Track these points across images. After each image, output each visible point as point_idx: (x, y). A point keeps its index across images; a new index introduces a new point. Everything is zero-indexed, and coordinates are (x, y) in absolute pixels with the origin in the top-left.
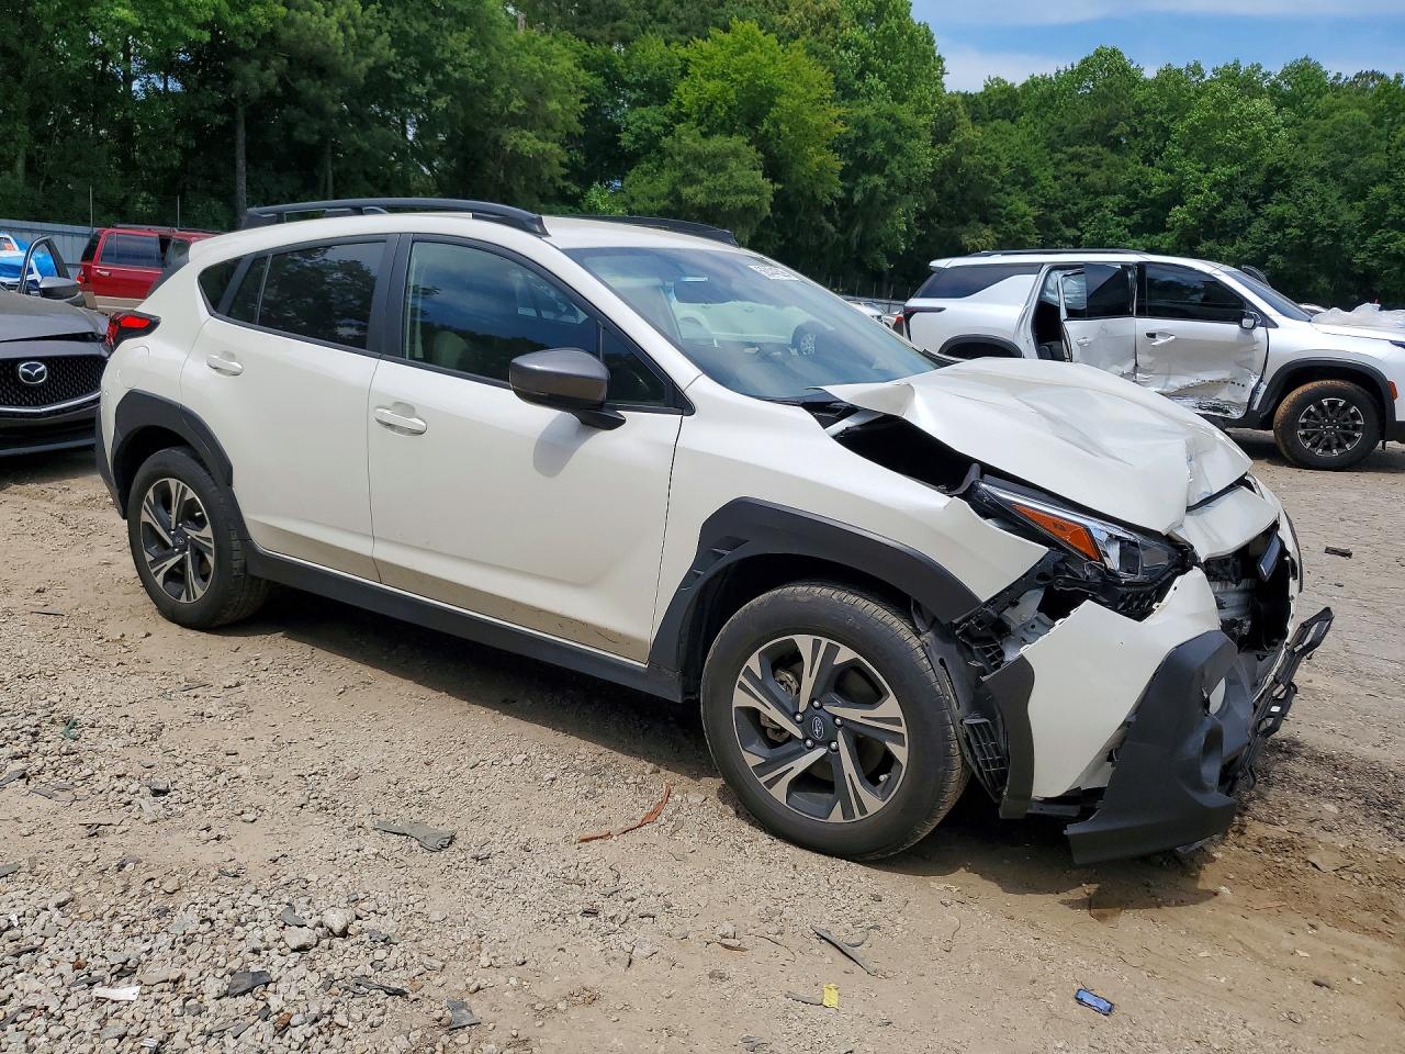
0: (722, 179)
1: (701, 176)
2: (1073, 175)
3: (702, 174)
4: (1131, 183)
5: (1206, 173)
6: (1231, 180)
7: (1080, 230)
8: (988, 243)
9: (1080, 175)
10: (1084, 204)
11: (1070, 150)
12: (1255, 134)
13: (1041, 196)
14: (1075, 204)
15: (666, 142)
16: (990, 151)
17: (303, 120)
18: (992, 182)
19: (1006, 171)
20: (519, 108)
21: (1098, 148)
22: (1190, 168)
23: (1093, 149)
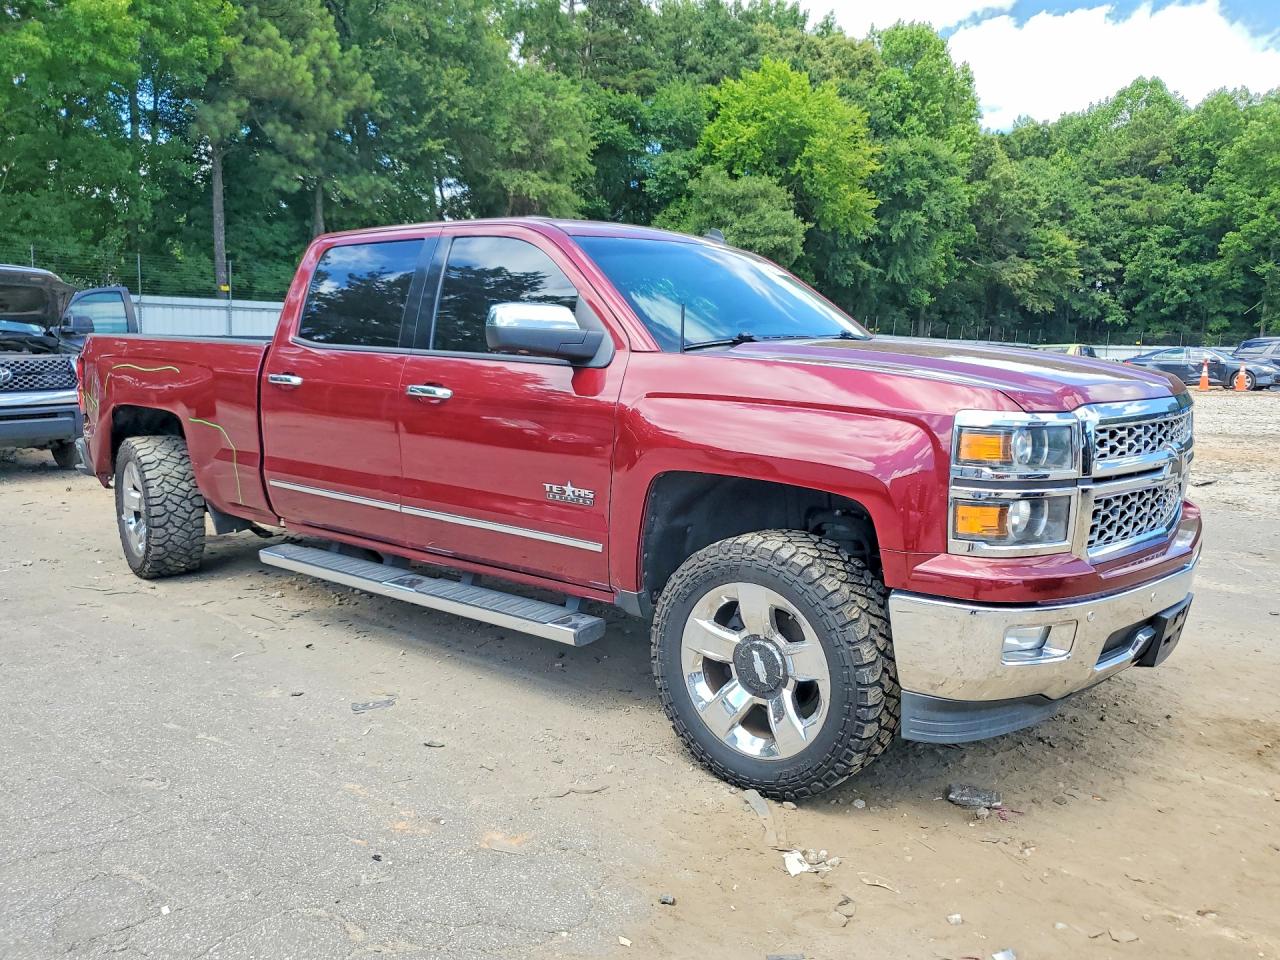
0: (751, 220)
1: (729, 218)
2: (1113, 207)
3: (730, 216)
4: (1175, 211)
5: (1259, 198)
7: (1120, 261)
8: (1029, 277)
9: (1120, 207)
10: (1126, 235)
11: (1108, 183)
13: (1080, 230)
14: (1116, 237)
15: (693, 184)
16: (1028, 185)
17: (283, 167)
18: (1030, 216)
19: (1043, 205)
20: (523, 148)
21: (1137, 178)
22: (1241, 193)
23: (1132, 180)
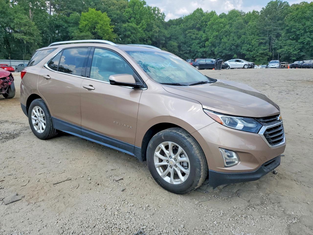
2: (189, 36)
4: (200, 37)
5: (212, 34)
6: (217, 36)
9: (190, 36)
11: (189, 31)
12: (221, 26)
13: (180, 41)
14: (190, 43)
19: (168, 36)
22: (209, 34)
23: (193, 30)
